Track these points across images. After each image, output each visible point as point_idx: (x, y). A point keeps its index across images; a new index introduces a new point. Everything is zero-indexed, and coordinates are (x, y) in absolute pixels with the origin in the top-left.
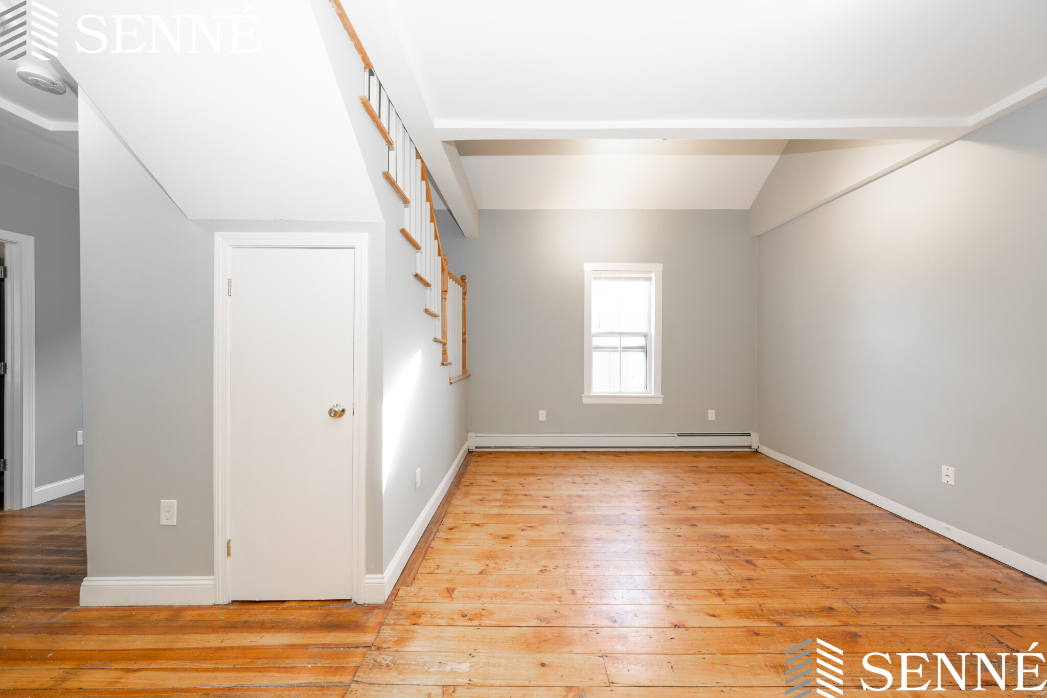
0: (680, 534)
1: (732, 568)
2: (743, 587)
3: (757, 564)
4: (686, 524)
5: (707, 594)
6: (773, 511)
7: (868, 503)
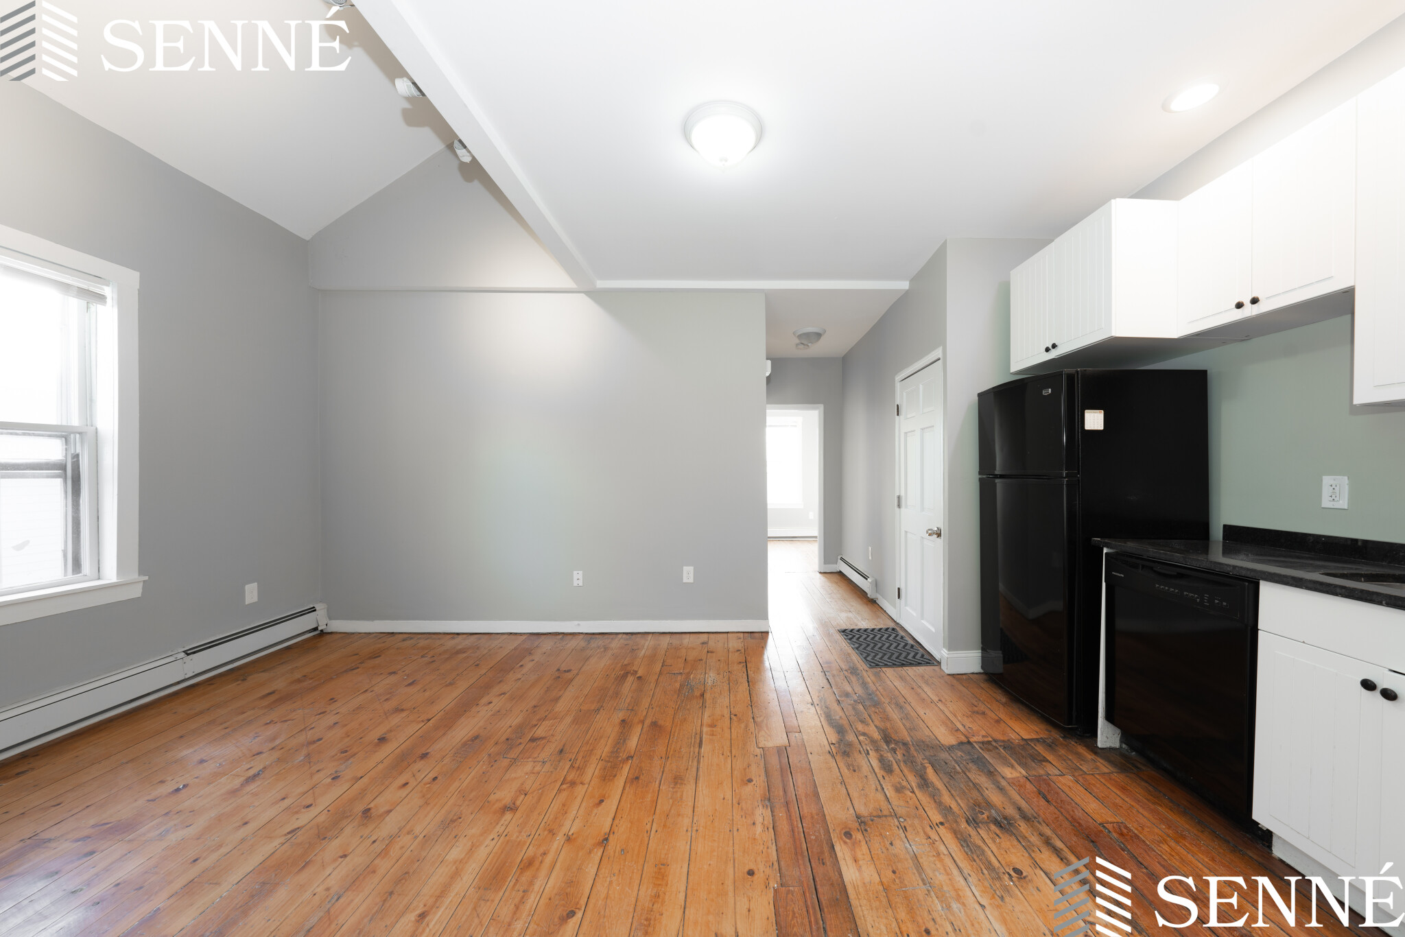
0: (432, 775)
1: (535, 756)
2: (570, 760)
3: (543, 735)
4: (415, 762)
5: (564, 795)
6: (462, 685)
7: (507, 634)
